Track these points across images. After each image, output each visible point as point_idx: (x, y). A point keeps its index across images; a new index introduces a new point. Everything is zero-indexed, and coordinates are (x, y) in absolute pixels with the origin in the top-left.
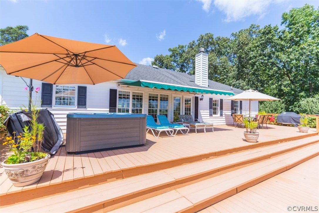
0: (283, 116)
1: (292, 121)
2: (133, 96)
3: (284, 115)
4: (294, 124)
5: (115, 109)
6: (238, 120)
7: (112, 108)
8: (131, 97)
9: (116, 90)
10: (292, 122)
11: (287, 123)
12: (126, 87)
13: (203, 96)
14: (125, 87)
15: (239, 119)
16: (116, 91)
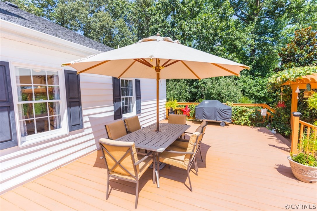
0: (205, 108)
1: (217, 117)
3: (206, 106)
4: (220, 121)
6: (115, 167)
10: (218, 119)
11: (211, 119)
15: (118, 163)
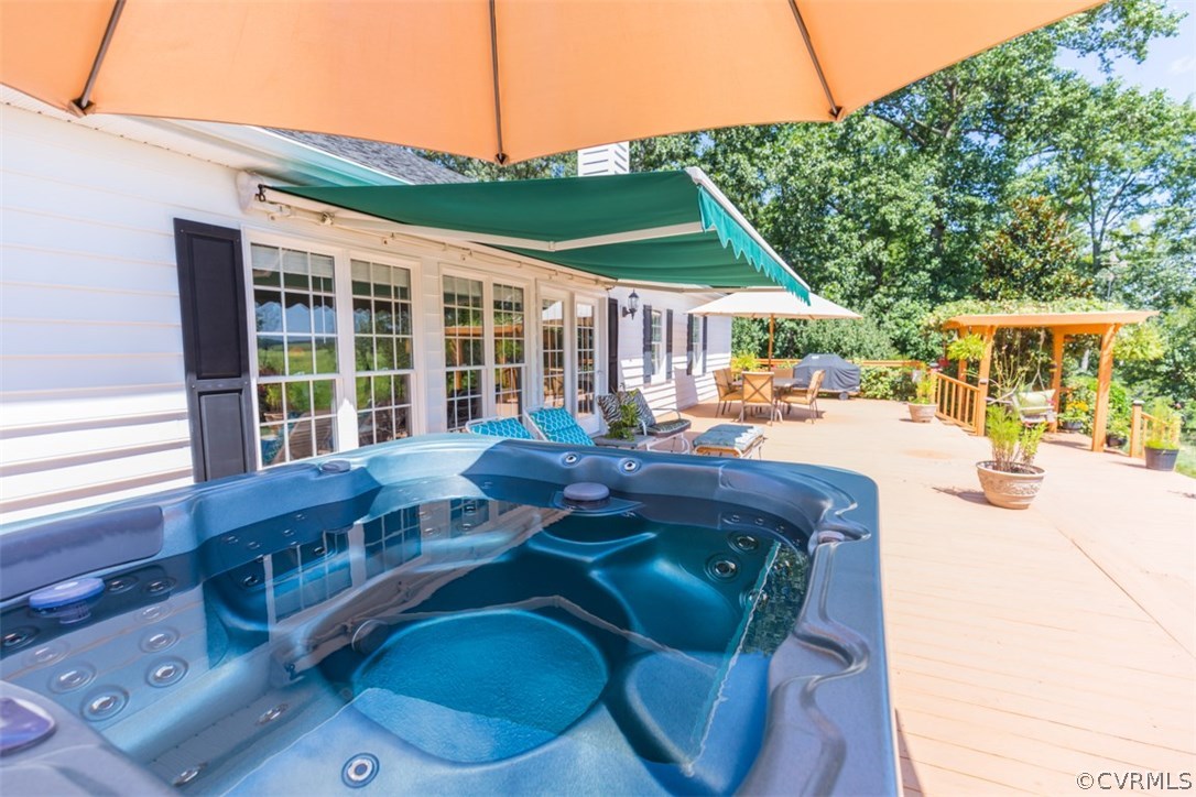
1: (835, 384)
2: (359, 287)
3: (814, 365)
4: (840, 392)
5: (240, 391)
7: (209, 385)
8: (343, 296)
9: (237, 233)
10: (837, 388)
11: (823, 389)
12: (315, 219)
13: (634, 295)
14: (301, 217)
16: (228, 240)
